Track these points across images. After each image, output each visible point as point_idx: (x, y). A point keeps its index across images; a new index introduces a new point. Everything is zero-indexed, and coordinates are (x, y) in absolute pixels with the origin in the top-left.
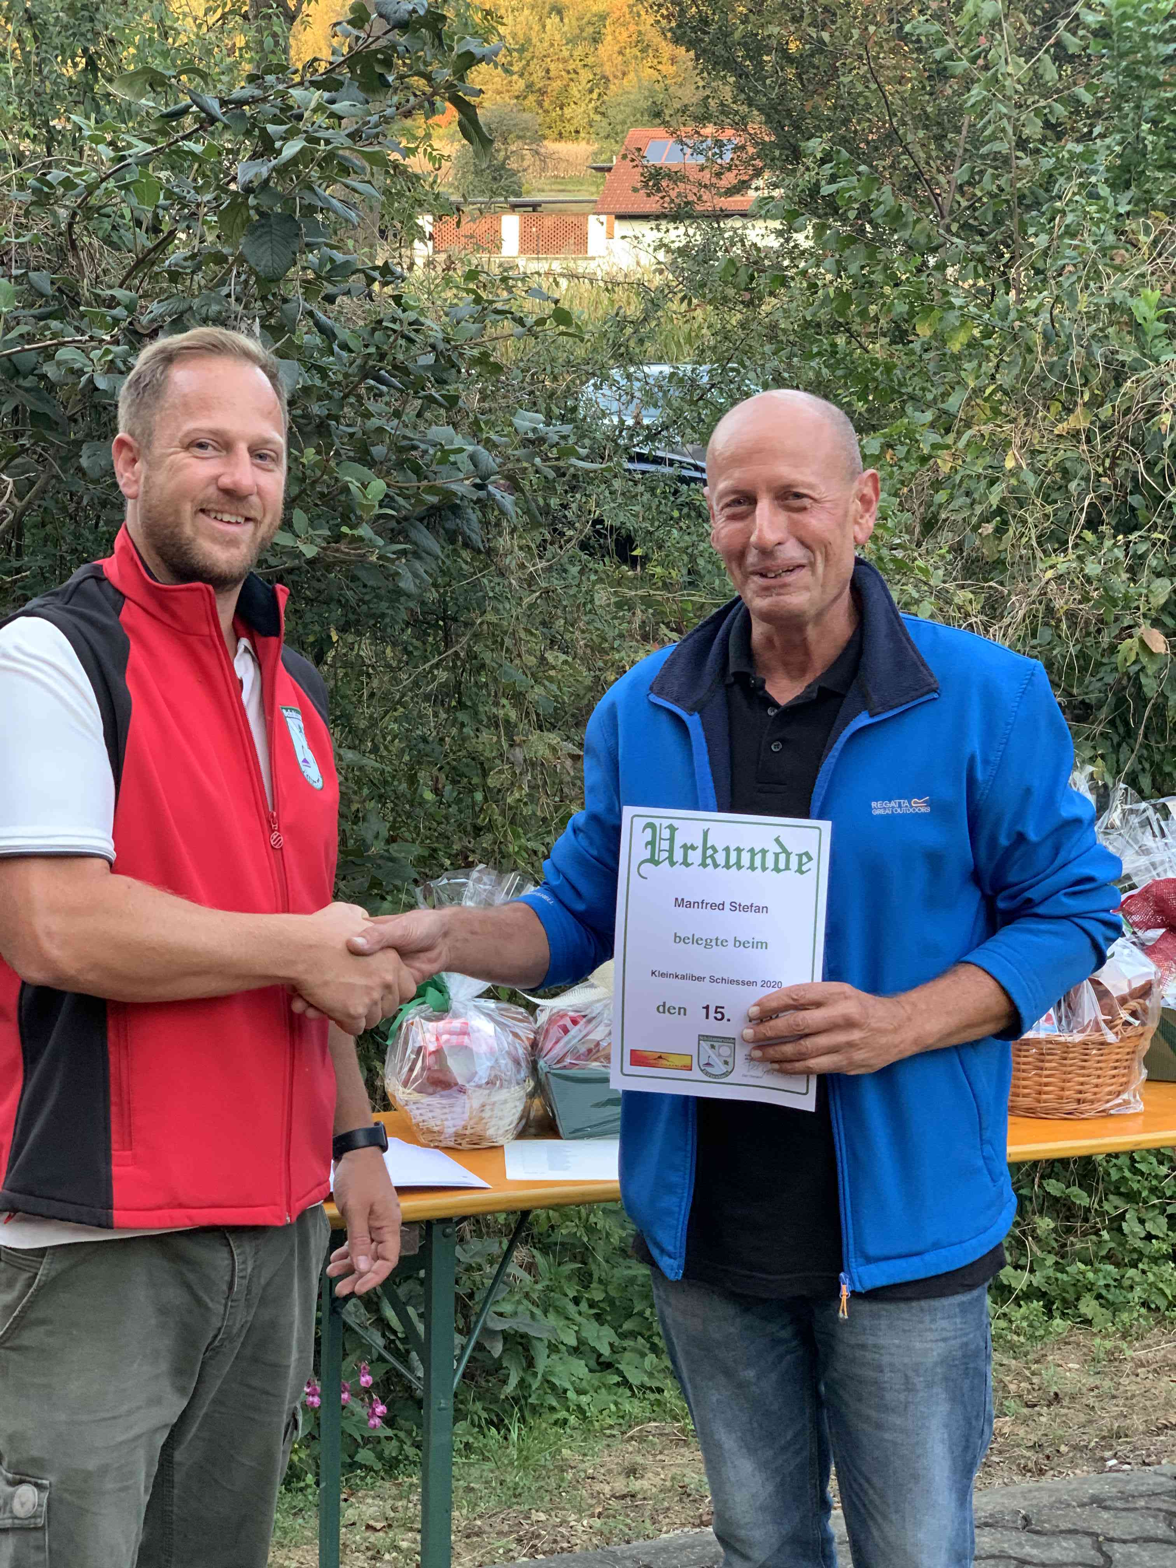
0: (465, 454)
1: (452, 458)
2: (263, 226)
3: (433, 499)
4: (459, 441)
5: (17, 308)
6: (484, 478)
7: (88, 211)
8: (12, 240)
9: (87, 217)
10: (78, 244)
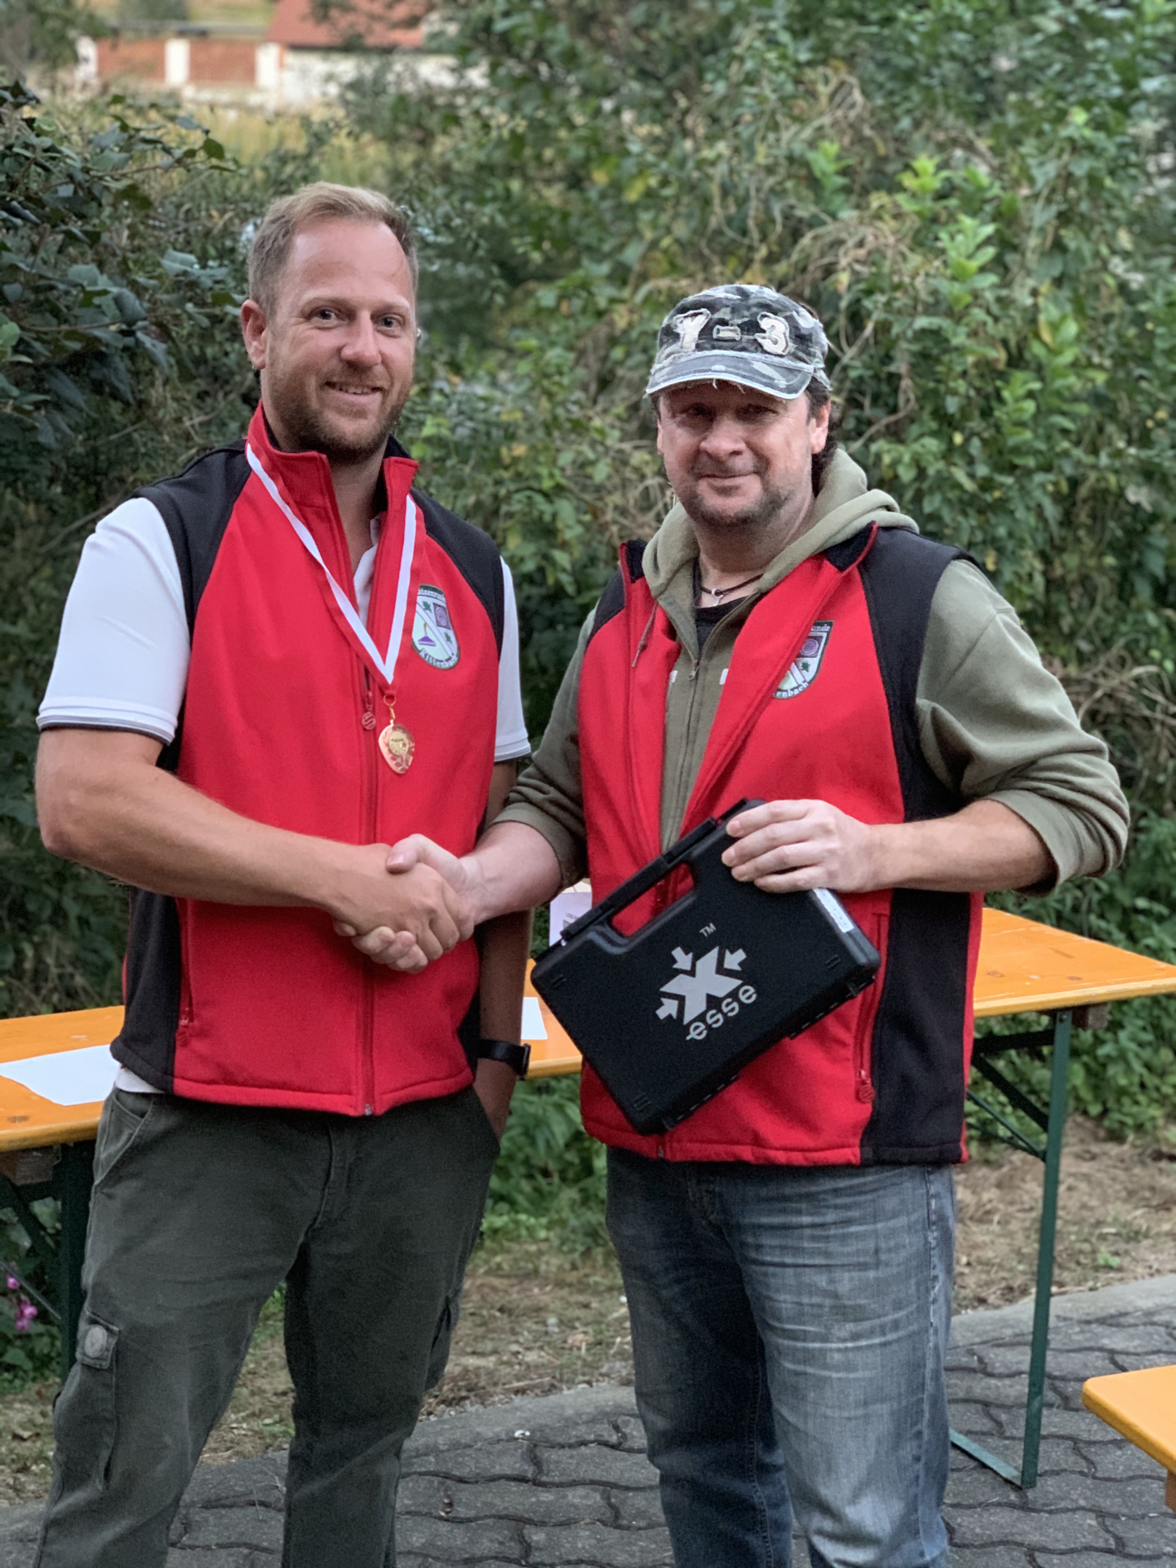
0: (110, 296)
1: (96, 301)
3: (75, 346)
4: (103, 282)
6: (131, 323)
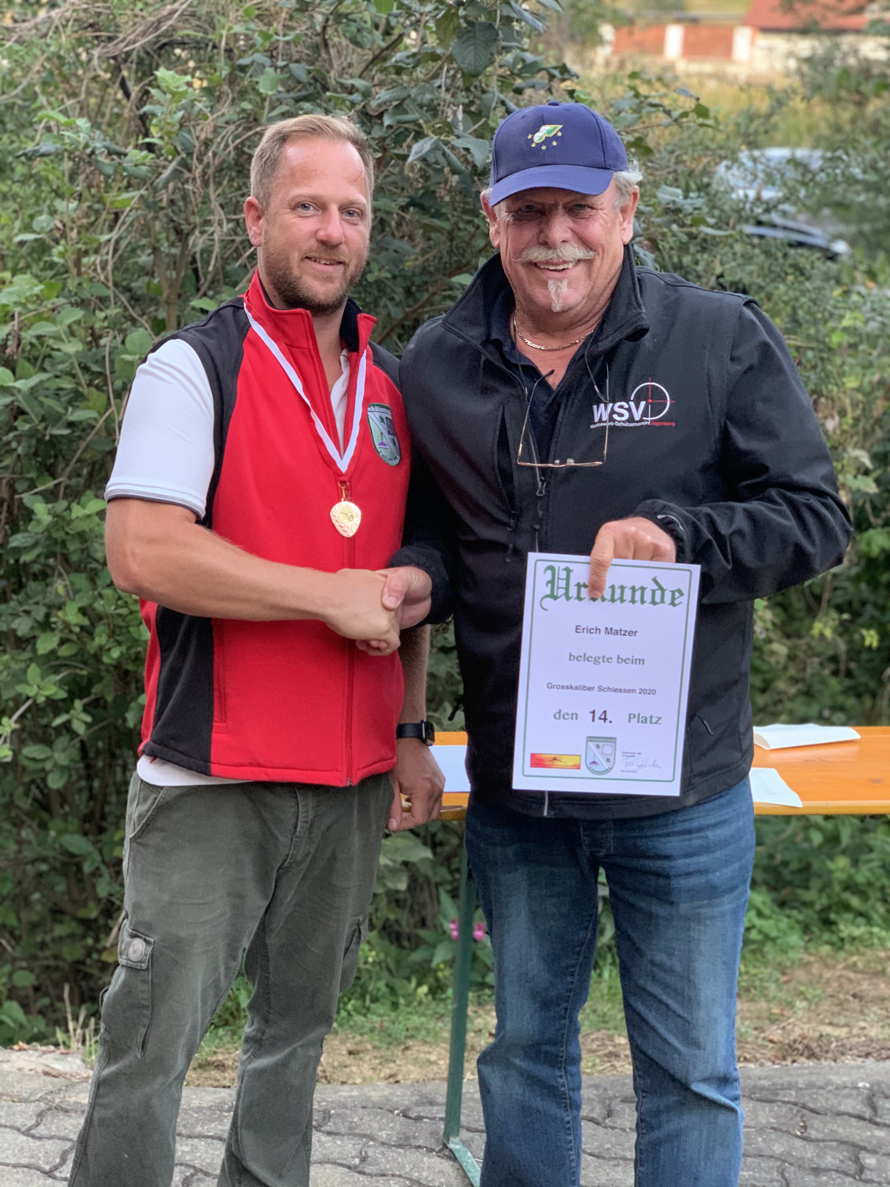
2: (469, 32)
5: (279, 92)
7: (338, 17)
8: (281, 38)
9: (338, 22)
10: (330, 43)
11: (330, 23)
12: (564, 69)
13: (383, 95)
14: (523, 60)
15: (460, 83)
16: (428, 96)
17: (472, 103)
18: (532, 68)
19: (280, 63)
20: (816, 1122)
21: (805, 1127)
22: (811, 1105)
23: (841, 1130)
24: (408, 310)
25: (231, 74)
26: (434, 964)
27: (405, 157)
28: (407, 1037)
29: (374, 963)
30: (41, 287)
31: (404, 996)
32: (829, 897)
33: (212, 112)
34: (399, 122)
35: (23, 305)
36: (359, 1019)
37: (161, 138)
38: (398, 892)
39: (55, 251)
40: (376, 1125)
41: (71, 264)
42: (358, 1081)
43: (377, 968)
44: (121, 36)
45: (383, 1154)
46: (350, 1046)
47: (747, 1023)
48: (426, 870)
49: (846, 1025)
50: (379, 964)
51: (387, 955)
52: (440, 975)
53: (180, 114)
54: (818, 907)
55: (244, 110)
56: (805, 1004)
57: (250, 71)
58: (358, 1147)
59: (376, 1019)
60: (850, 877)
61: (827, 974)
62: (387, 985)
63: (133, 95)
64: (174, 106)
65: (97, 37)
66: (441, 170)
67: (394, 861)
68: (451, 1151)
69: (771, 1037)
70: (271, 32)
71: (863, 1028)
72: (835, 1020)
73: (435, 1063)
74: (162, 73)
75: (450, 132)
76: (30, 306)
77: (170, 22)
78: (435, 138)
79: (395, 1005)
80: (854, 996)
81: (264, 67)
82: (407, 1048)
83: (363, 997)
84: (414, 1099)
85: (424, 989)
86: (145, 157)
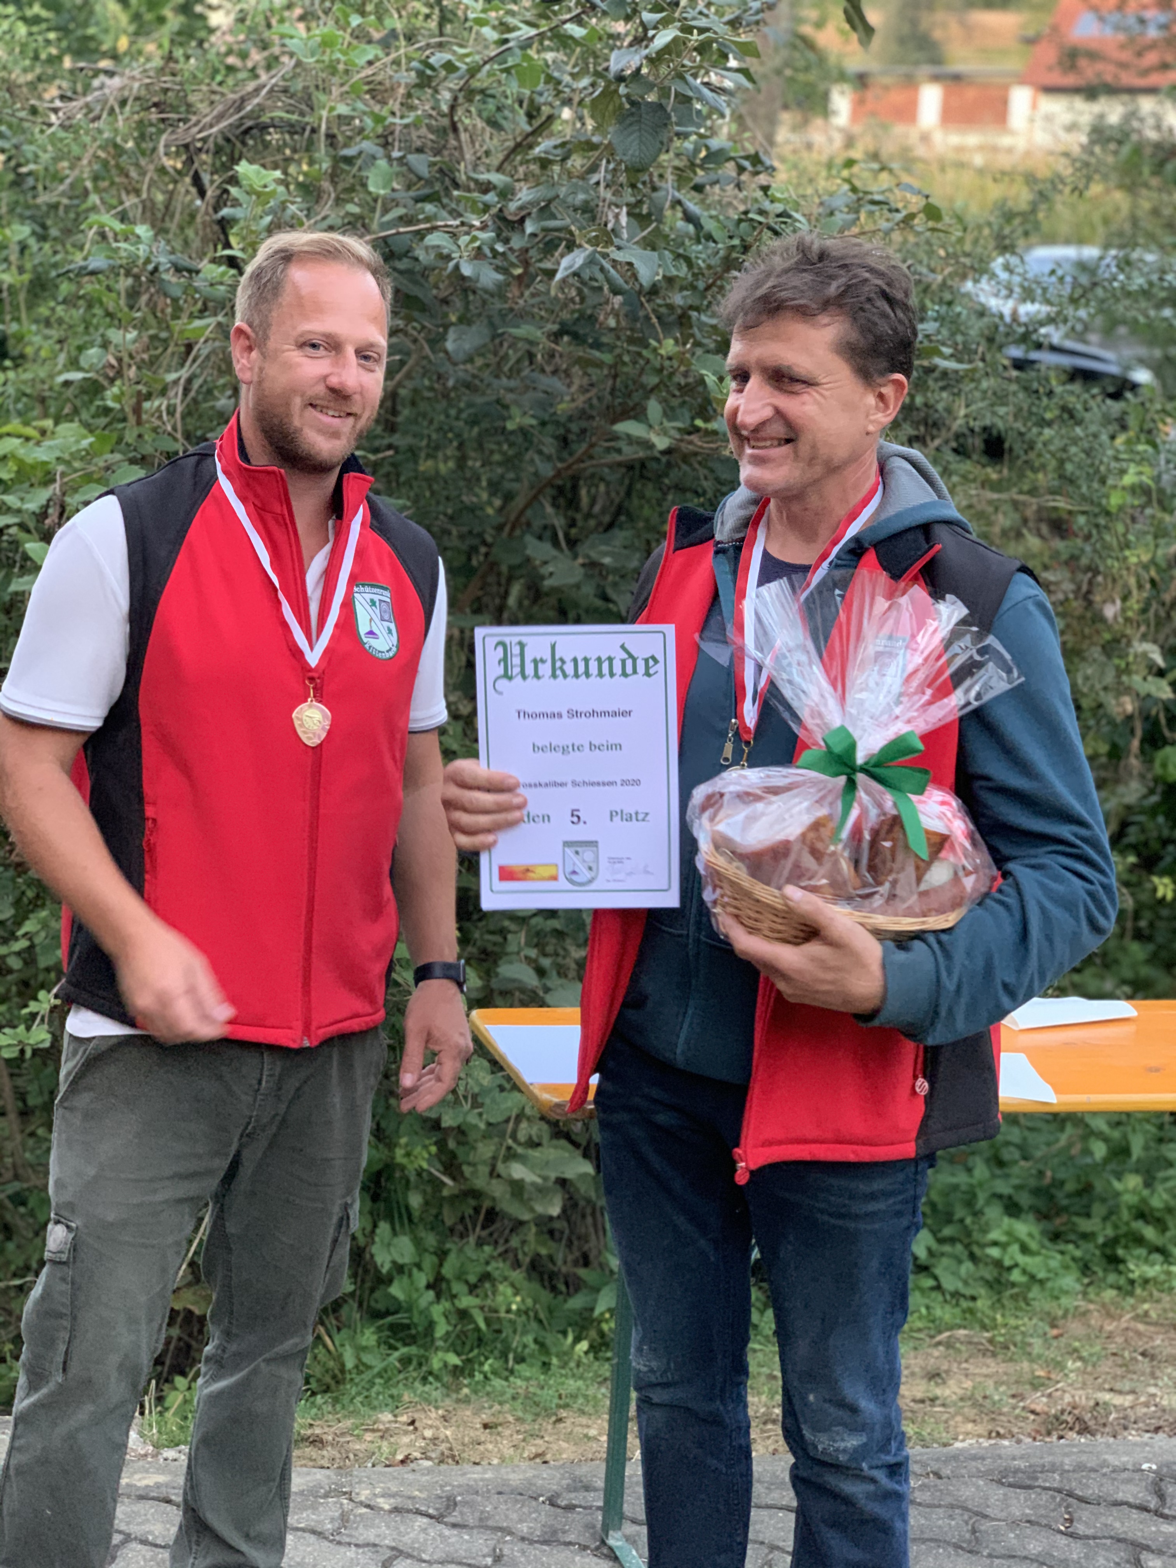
2: (632, 114)
5: (395, 190)
7: (469, 93)
8: (397, 121)
9: (470, 100)
10: (460, 126)
11: (461, 100)
12: (755, 159)
13: (525, 194)
14: (707, 148)
15: (623, 178)
16: (581, 197)
17: (640, 202)
18: (716, 157)
19: (396, 154)
20: (1084, 1513)
21: (1071, 1521)
22: (1079, 1493)
23: (1117, 1525)
24: (560, 465)
25: (334, 167)
26: (596, 1313)
27: (551, 273)
28: (559, 1406)
29: (519, 1310)
30: (91, 439)
31: (557, 1356)
32: (1116, 1227)
33: (308, 216)
34: (546, 230)
35: (68, 463)
36: (497, 1383)
37: (243, 250)
38: (551, 1218)
39: (108, 394)
40: (515, 1516)
41: (128, 409)
42: (495, 1461)
43: (524, 1318)
44: (194, 119)
45: (523, 1552)
46: (485, 1417)
47: (1002, 1389)
48: (588, 1190)
49: (1133, 1392)
50: (526, 1313)
51: (535, 1302)
52: (605, 1327)
53: (268, 219)
54: (1101, 1240)
55: (348, 214)
56: (1079, 1364)
57: (359, 162)
58: (491, 1543)
59: (519, 1382)
60: (1144, 1201)
61: (1110, 1327)
62: (536, 1341)
63: (210, 193)
64: (259, 210)
65: (163, 120)
66: (600, 289)
67: (545, 1179)
68: (611, 1549)
69: (1033, 1407)
70: (385, 112)
71: (1154, 1395)
72: (1118, 1386)
73: (595, 1439)
74: (243, 168)
75: (609, 243)
76: (77, 464)
77: (256, 101)
78: (590, 249)
79: (546, 1366)
80: (1143, 1354)
81: (374, 158)
82: (560, 1420)
83: (504, 1356)
84: (565, 1482)
85: (584, 1345)
86: (223, 274)
